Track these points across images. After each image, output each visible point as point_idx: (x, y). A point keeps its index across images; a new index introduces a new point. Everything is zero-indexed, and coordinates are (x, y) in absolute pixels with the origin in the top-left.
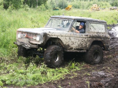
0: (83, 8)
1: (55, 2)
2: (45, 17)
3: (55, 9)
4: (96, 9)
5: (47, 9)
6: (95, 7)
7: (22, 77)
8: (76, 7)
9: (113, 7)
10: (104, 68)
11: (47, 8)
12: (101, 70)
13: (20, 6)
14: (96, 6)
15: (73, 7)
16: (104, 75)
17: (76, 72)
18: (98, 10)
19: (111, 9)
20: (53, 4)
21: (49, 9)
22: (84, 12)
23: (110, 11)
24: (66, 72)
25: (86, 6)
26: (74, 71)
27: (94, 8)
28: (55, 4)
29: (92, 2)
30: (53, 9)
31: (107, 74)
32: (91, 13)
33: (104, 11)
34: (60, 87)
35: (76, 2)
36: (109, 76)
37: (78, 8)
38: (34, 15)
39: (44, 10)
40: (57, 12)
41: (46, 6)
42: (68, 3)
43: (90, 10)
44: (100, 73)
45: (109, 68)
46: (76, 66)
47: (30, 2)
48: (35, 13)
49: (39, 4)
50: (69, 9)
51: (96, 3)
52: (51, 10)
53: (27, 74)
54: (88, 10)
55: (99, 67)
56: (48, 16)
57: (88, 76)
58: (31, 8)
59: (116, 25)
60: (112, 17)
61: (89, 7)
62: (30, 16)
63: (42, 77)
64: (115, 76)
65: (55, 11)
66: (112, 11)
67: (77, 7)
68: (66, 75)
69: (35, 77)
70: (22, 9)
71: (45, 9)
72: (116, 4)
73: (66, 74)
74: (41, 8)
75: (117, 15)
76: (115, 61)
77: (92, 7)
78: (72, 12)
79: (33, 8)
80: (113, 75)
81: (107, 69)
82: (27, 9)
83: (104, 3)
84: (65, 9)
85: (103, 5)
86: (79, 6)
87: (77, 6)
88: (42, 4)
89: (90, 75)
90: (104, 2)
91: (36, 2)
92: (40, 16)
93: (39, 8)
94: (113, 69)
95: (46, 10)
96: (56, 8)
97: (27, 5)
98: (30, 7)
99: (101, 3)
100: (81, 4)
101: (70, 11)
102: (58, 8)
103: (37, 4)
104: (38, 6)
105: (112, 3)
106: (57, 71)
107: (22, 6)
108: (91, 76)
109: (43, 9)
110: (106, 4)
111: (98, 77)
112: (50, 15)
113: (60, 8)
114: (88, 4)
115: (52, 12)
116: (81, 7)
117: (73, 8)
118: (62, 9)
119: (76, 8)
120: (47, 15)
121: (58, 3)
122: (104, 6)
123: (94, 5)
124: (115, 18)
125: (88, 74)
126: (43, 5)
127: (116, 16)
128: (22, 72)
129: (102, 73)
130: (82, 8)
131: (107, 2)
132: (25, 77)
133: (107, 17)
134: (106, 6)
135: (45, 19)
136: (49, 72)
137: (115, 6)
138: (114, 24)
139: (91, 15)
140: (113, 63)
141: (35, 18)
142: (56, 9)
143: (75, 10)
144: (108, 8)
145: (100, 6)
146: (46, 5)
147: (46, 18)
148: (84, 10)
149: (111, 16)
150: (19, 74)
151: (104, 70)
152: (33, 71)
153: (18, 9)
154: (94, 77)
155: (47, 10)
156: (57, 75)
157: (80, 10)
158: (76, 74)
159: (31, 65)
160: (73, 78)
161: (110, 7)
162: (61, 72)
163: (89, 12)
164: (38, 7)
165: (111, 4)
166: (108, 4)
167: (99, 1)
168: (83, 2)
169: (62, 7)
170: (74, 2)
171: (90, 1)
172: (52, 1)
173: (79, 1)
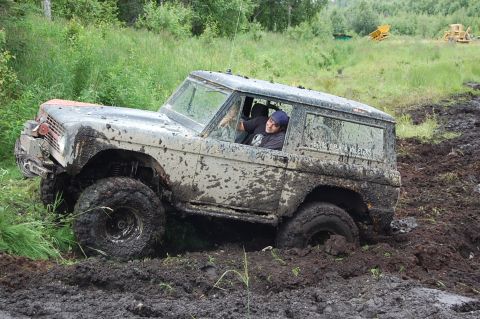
0: (424, 35)
1: (343, 17)
2: (306, 57)
3: (340, 36)
4: (458, 37)
5: (317, 35)
6: (456, 33)
8: (403, 31)
11: (316, 33)
14: (460, 31)
15: (397, 31)
18: (464, 40)
21: (322, 35)
22: (420, 47)
25: (432, 28)
27: (453, 34)
28: (343, 23)
29: (449, 18)
30: (335, 36)
32: (439, 49)
35: (404, 17)
37: (410, 34)
38: (273, 52)
39: (307, 39)
40: (345, 44)
41: (313, 28)
42: (380, 21)
43: (441, 41)
47: (270, 16)
48: (281, 46)
49: (295, 22)
50: (382, 35)
51: (460, 22)
52: (329, 38)
54: (436, 41)
56: (316, 55)
58: (270, 33)
61: (440, 32)
62: (263, 56)
65: (339, 43)
67: (408, 31)
70: (243, 35)
71: (310, 35)
74: (300, 33)
78: (389, 44)
79: (277, 31)
82: (258, 35)
84: (369, 37)
85: (479, 28)
86: (414, 28)
87: (406, 28)
88: (303, 20)
91: (286, 16)
93: (293, 34)
95: (311, 39)
97: (258, 25)
98: (270, 29)
99: (476, 23)
100: (419, 22)
101: (384, 43)
102: (352, 33)
103: (290, 21)
104: (291, 25)
107: (244, 26)
109: (303, 35)
112: (324, 54)
113: (358, 32)
114: (439, 23)
115: (332, 44)
116: (417, 31)
117: (396, 34)
118: (364, 35)
119: (403, 33)
120: (313, 53)
121: (352, 19)
123: (454, 27)
126: (305, 24)
130: (419, 34)
135: (305, 64)
139: (439, 54)
142: (344, 36)
143: (400, 39)
145: (474, 29)
146: (313, 24)
147: (308, 62)
148: (425, 42)
155: (316, 39)
157: (412, 40)
164: (290, 28)
167: (470, 15)
168: (425, 16)
169: (364, 31)
170: (399, 16)
171: (446, 14)
172: (335, 13)
173: (412, 15)
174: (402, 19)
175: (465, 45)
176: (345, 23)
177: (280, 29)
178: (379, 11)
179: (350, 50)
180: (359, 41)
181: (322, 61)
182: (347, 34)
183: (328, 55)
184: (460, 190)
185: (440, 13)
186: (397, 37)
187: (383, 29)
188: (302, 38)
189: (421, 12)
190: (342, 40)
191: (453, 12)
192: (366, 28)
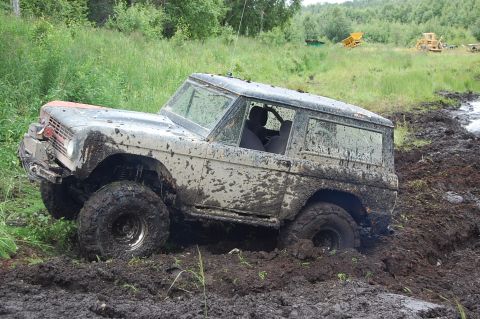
0: (397, 43)
1: (316, 23)
2: (278, 62)
3: (312, 42)
4: (430, 45)
5: (289, 40)
6: (429, 42)
8: (375, 39)
9: (479, 45)
11: (288, 38)
13: (209, 31)
14: (433, 40)
15: (369, 38)
18: (437, 49)
19: (474, 48)
21: (294, 40)
22: (392, 55)
23: (471, 54)
25: (404, 36)
27: (426, 42)
29: (422, 27)
30: (308, 41)
33: (454, 53)
35: (377, 25)
37: (383, 42)
38: (245, 56)
39: (279, 44)
40: (316, 50)
41: (285, 33)
42: (353, 27)
43: (414, 50)
49: (267, 27)
50: (354, 42)
51: (433, 31)
52: (301, 44)
54: (409, 50)
56: (288, 61)
58: (242, 37)
61: (413, 40)
65: (311, 49)
66: (476, 54)
67: (380, 39)
70: (215, 39)
71: (282, 40)
74: (272, 38)
77: (421, 40)
78: (362, 52)
79: (249, 36)
82: (230, 39)
83: (456, 32)
84: (341, 44)
85: (453, 37)
86: (387, 36)
87: (379, 36)
88: (276, 25)
91: (259, 20)
92: (264, 59)
93: (265, 39)
95: (284, 44)
97: (230, 29)
98: (242, 34)
99: (449, 32)
100: (392, 30)
101: (356, 50)
102: (323, 39)
103: (262, 26)
104: (263, 30)
109: (275, 40)
110: (462, 33)
112: (296, 59)
113: (330, 38)
114: (412, 32)
115: (304, 49)
116: (390, 39)
117: (368, 41)
118: (336, 42)
119: (375, 41)
120: (285, 58)
121: (325, 26)
122: (455, 40)
123: (427, 36)
126: (277, 29)
130: (392, 42)
134: (462, 41)
135: (277, 70)
142: (316, 43)
143: (372, 46)
144: (466, 45)
145: (446, 38)
146: (285, 29)
148: (398, 49)
155: (288, 45)
161: (473, 42)
164: (262, 33)
165: (475, 35)
166: (468, 33)
167: (443, 24)
168: (398, 24)
169: (336, 38)
170: (372, 24)
171: (419, 23)
172: (308, 19)
173: (385, 23)
174: (375, 26)
175: (437, 54)
176: (317, 29)
177: (253, 34)
178: (352, 18)
179: (322, 55)
180: (331, 48)
181: (293, 66)
182: (320, 40)
183: (299, 61)
184: (429, 198)
185: (413, 22)
186: (370, 44)
187: (356, 36)
188: (274, 43)
189: (394, 20)
190: (315, 46)
191: (426, 21)
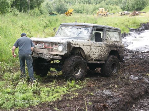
0: (87, 13)
1: (51, 5)
2: (39, 23)
3: (51, 14)
4: (103, 13)
5: (42, 14)
6: (102, 12)
7: (10, 98)
9: (124, 12)
10: (110, 86)
11: (41, 12)
12: (107, 89)
13: (6, 10)
14: (104, 11)
15: (75, 11)
16: (110, 95)
17: (76, 91)
18: (105, 15)
19: (122, 14)
20: (49, 7)
21: (44, 13)
22: (88, 18)
23: (120, 17)
24: (64, 92)
25: (91, 10)
26: (74, 90)
27: (100, 12)
28: (51, 8)
29: (98, 6)
30: (50, 14)
31: (115, 93)
32: (96, 19)
33: (113, 16)
34: (56, 109)
35: (78, 5)
36: (117, 96)
37: (81, 13)
38: (24, 21)
39: (38, 15)
40: (54, 17)
41: (40, 10)
42: (68, 7)
43: (96, 16)
44: (106, 92)
45: (117, 86)
46: (77, 84)
47: (20, 5)
48: (27, 18)
49: (32, 8)
50: (70, 13)
51: (103, 7)
52: (47, 15)
53: (16, 94)
54: (93, 16)
55: (104, 85)
56: (43, 22)
57: (91, 96)
58: (21, 13)
59: (127, 34)
60: (123, 24)
61: (94, 12)
62: (20, 23)
63: (34, 98)
64: (124, 96)
65: (52, 17)
66: (123, 16)
67: (80, 12)
68: (65, 95)
69: (26, 98)
70: (9, 14)
71: (39, 13)
72: (127, 9)
73: (64, 93)
74: (34, 13)
75: (128, 21)
76: (124, 78)
77: (98, 11)
78: (74, 17)
79: (24, 12)
80: (122, 94)
81: (114, 87)
82: (16, 13)
83: (113, 7)
84: (64, 14)
85: (111, 9)
86: (83, 10)
87: (79, 10)
88: (36, 7)
89: (93, 94)
90: (113, 5)
91: (28, 5)
92: (33, 22)
93: (31, 13)
94: (121, 88)
95: (40, 15)
96: (53, 13)
97: (16, 9)
98: (20, 11)
99: (110, 7)
100: (85, 8)
101: (71, 17)
102: (55, 12)
103: (29, 7)
104: (30, 9)
105: (123, 6)
106: (53, 90)
107: (9, 10)
108: (94, 96)
109: (36, 13)
110: (115, 8)
111: (103, 97)
112: (46, 22)
113: (58, 12)
114: (93, 8)
115: (49, 17)
116: (84, 11)
117: (75, 13)
118: (61, 13)
119: (78, 12)
120: (41, 21)
121: (55, 7)
122: (113, 11)
123: (101, 9)
124: (127, 26)
125: (91, 94)
126: (36, 9)
127: (127, 23)
128: (9, 92)
129: (107, 92)
130: (85, 13)
131: (117, 5)
132: (13, 98)
133: (117, 24)
134: (116, 11)
135: (39, 27)
136: (42, 92)
137: (127, 10)
138: (125, 33)
139: (97, 21)
140: (122, 80)
141: (26, 25)
143: (77, 15)
144: (118, 12)
145: (109, 10)
146: (40, 8)
147: (40, 25)
148: (89, 16)
149: (122, 22)
150: (6, 93)
151: (110, 88)
152: (22, 91)
153: (4, 14)
154: (99, 97)
155: (42, 15)
156: (52, 95)
157: (83, 15)
158: (77, 94)
159: (21, 83)
160: (72, 99)
161: (121, 11)
162: (58, 92)
163: (95, 18)
164: (30, 11)
165: (122, 8)
166: (118, 8)
167: (107, 4)
168: (87, 5)
169: (61, 12)
170: (76, 5)
171: (96, 4)
172: (48, 4)
173: (82, 4)
174: (77, 6)
175: (106, 17)
176: (52, 8)
178: (67, 3)
179: (57, 20)
180: (60, 16)
181: (45, 25)
183: (48, 23)
185: (94, 4)
186: (76, 14)
187: (70, 11)
188: (36, 15)
189: (86, 3)
190: (53, 16)
191: (99, 3)
192: (62, 10)
